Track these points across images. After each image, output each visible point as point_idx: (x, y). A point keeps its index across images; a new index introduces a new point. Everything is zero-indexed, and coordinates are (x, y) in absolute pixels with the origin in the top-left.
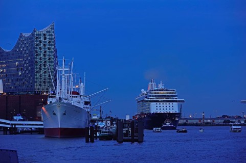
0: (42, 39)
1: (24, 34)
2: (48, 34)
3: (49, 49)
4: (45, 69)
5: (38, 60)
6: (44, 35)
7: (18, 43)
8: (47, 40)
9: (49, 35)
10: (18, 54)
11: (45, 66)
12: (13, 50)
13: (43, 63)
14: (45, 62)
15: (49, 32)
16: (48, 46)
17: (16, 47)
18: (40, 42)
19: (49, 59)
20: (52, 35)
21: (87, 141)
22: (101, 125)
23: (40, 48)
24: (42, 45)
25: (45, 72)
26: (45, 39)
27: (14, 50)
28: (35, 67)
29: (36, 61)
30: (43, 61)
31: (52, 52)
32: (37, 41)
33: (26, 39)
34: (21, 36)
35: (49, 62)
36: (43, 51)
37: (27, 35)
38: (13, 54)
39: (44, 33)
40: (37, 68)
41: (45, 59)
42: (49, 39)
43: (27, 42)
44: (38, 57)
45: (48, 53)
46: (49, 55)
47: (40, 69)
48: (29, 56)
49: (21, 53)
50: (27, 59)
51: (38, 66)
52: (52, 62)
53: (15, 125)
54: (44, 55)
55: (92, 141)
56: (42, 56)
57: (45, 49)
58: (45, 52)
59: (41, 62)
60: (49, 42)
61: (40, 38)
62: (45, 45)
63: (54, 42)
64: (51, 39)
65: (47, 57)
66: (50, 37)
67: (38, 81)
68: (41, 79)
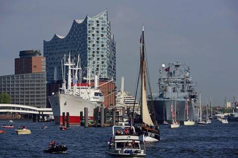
0: (95, 25)
1: (77, 21)
2: (101, 20)
3: (102, 35)
4: (98, 56)
5: (91, 47)
6: (98, 22)
7: (72, 30)
8: (100, 27)
9: (102, 22)
10: (72, 40)
11: (98, 52)
12: (67, 37)
13: (96, 50)
14: (98, 49)
15: (102, 19)
16: (101, 33)
17: (70, 34)
18: (93, 28)
19: (103, 45)
20: (105, 22)
23: (93, 35)
24: (95, 32)
25: (98, 59)
26: (98, 25)
28: (88, 54)
29: (89, 48)
30: (96, 48)
31: (105, 38)
32: (89, 28)
33: (79, 25)
34: (75, 23)
35: (102, 49)
36: (96, 37)
37: (80, 22)
38: (67, 41)
39: (97, 19)
40: (89, 55)
41: (98, 46)
42: (102, 25)
43: (81, 29)
44: (90, 44)
45: (100, 40)
46: (102, 42)
47: (93, 56)
48: (82, 42)
49: (75, 40)
50: (80, 46)
51: (91, 53)
52: (105, 49)
54: (98, 42)
56: (95, 43)
57: (98, 35)
58: (98, 39)
59: (93, 49)
60: (103, 28)
61: (93, 24)
62: (98, 32)
64: (105, 25)
65: (100, 44)
66: (103, 24)
68: (93, 66)
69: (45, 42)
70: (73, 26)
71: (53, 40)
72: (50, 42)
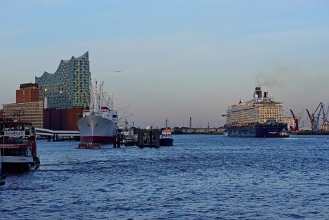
0: (79, 64)
2: (84, 60)
3: (84, 72)
4: (81, 88)
5: (76, 81)
6: (81, 61)
7: (59, 68)
8: (83, 65)
10: (60, 76)
11: (81, 86)
14: (81, 83)
16: (84, 70)
17: (58, 70)
18: (77, 67)
19: (85, 80)
20: (87, 61)
21: (115, 147)
22: (126, 133)
23: (77, 72)
24: (78, 70)
25: (81, 91)
26: (81, 64)
27: (56, 73)
29: (74, 82)
31: (86, 75)
32: (74, 66)
33: (66, 64)
34: (62, 62)
35: (84, 83)
36: (79, 74)
38: (55, 76)
39: (80, 59)
40: (74, 88)
43: (67, 67)
44: (75, 79)
45: (83, 76)
46: (85, 78)
47: (77, 88)
48: (68, 78)
49: (62, 76)
50: (67, 81)
53: (57, 134)
54: (81, 78)
55: (119, 147)
56: (79, 78)
57: (81, 72)
58: (81, 75)
59: (78, 83)
60: (85, 67)
61: (77, 64)
62: (81, 69)
63: (88, 67)
64: (86, 64)
65: (83, 79)
67: (76, 98)
68: (78, 96)
69: (36, 78)
70: (60, 65)
71: (43, 76)
72: (41, 78)
